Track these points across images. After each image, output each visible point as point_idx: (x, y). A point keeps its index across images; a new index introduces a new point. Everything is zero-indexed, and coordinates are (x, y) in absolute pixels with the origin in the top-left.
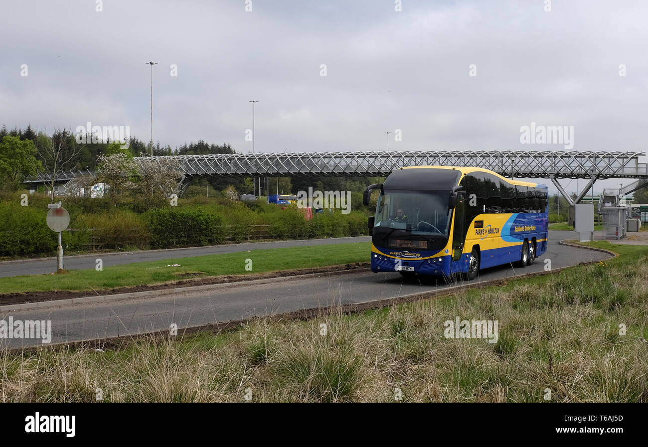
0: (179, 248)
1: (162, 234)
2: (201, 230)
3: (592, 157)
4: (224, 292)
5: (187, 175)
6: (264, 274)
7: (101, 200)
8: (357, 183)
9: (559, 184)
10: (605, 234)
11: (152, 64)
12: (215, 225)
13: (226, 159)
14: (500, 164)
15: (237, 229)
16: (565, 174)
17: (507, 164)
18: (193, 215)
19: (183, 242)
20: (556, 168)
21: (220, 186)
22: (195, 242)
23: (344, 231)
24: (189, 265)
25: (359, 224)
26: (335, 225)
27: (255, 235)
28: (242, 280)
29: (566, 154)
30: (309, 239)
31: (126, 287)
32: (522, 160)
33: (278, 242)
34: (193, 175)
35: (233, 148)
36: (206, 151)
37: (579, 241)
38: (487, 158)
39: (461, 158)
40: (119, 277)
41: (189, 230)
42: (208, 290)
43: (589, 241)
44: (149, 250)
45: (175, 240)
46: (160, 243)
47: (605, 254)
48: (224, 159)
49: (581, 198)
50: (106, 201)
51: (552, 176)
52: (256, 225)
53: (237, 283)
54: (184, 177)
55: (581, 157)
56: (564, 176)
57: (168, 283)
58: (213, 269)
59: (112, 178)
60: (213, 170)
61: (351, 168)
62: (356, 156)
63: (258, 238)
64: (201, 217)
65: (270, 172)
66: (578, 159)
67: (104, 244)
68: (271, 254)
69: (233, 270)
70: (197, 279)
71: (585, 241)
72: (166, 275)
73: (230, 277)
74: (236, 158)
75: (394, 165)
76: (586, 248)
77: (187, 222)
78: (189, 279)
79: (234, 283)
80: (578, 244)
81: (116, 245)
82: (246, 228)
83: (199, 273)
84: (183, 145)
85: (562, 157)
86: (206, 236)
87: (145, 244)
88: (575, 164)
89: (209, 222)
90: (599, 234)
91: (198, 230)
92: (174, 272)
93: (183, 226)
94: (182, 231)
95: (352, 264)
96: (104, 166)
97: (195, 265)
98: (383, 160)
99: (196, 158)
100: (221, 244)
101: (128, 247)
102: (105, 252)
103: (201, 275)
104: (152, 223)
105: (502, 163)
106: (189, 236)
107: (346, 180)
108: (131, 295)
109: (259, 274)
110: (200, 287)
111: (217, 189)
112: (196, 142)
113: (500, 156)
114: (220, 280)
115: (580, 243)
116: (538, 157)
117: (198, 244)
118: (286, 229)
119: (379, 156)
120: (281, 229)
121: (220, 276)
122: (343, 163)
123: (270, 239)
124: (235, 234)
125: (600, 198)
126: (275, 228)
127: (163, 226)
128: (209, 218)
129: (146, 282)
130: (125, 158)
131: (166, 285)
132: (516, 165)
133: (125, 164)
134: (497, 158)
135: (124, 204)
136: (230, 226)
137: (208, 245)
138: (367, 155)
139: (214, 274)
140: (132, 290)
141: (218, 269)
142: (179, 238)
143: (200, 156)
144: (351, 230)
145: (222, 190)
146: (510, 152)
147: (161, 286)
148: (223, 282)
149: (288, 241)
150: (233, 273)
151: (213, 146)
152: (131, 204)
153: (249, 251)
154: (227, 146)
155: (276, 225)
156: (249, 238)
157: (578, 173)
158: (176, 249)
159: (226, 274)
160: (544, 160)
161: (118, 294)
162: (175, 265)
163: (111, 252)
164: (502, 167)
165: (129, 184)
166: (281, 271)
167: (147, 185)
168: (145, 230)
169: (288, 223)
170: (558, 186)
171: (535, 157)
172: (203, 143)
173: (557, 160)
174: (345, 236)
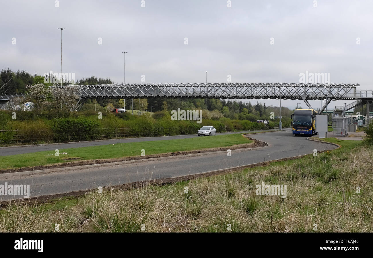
0: (72, 142)
1: (61, 133)
2: (86, 131)
3: (328, 87)
4: (91, 170)
5: (83, 97)
6: (119, 159)
7: (28, 112)
8: (187, 102)
9: (308, 103)
10: (335, 134)
11: (62, 29)
12: (95, 128)
13: (107, 87)
14: (273, 91)
15: (109, 130)
16: (312, 97)
17: (277, 91)
18: (81, 121)
19: (74, 138)
20: (306, 93)
21: (104, 104)
22: (82, 138)
23: (176, 132)
24: (72, 153)
25: (186, 128)
26: (170, 128)
27: (121, 134)
28: (104, 162)
29: (312, 85)
30: (154, 136)
31: (29, 167)
32: (286, 89)
33: (134, 138)
34: (87, 97)
35: (112, 81)
36: (96, 82)
37: (319, 138)
38: (265, 88)
39: (250, 87)
40: (26, 161)
41: (78, 131)
42: (81, 169)
43: (324, 138)
44: (52, 143)
45: (69, 137)
46: (60, 139)
47: (333, 146)
48: (105, 88)
49: (322, 112)
50: (31, 113)
51: (304, 98)
52: (121, 128)
53: (100, 164)
54: (81, 98)
55: (322, 87)
56: (312, 98)
57: (57, 164)
58: (87, 155)
59: (35, 99)
60: (98, 94)
61: (182, 93)
62: (186, 86)
63: (123, 136)
64: (86, 123)
65: (134, 96)
66: (320, 88)
67: (24, 139)
68: (126, 146)
69: (99, 156)
70: (75, 162)
71: (322, 138)
72: (56, 159)
73: (97, 161)
74: (113, 87)
75: (209, 91)
76: (322, 142)
77: (77, 126)
78: (71, 162)
79: (99, 165)
80: (318, 140)
81: (32, 140)
82: (115, 130)
83: (77, 158)
84: (81, 79)
85: (310, 87)
86: (89, 135)
87: (50, 140)
88: (318, 91)
89: (91, 126)
90: (331, 133)
91: (84, 131)
92: (61, 157)
93: (74, 128)
94: (74, 131)
95: (176, 152)
96: (30, 91)
97: (76, 153)
98: (203, 88)
99: (88, 87)
100: (98, 139)
101: (39, 141)
102: (24, 145)
103: (79, 159)
104: (55, 126)
105: (274, 90)
106: (78, 135)
107: (181, 101)
108: (30, 172)
109: (116, 159)
110: (76, 167)
111: (102, 105)
112: (89, 77)
113: (273, 86)
114: (90, 162)
115: (319, 139)
116: (296, 87)
117: (84, 139)
118: (140, 130)
119: (200, 86)
120: (136, 130)
121: (91, 160)
122: (178, 90)
123: (130, 136)
124: (108, 133)
125: (333, 112)
126: (133, 130)
127: (62, 129)
128: (91, 123)
129: (43, 163)
130: (43, 86)
131: (55, 166)
132: (283, 92)
133: (43, 90)
134: (271, 87)
135: (43, 115)
136: (104, 128)
137: (90, 140)
138: (193, 85)
139: (87, 159)
140: (32, 169)
141: (90, 156)
142: (72, 136)
143: (91, 86)
144: (181, 131)
145: (105, 107)
146: (279, 84)
147: (52, 166)
148: (92, 164)
149: (141, 138)
150: (100, 158)
151: (100, 80)
152: (47, 114)
153: (113, 144)
154: (109, 79)
155: (134, 128)
156: (116, 136)
157: (320, 96)
158: (70, 143)
159: (94, 159)
160: (299, 89)
161: (24, 171)
162: (64, 153)
163: (28, 145)
164: (274, 92)
165: (46, 102)
166: (130, 157)
167: (57, 103)
168: (50, 131)
169: (141, 127)
170: (308, 104)
171: (294, 87)
172: (94, 78)
173: (307, 89)
174: (177, 135)
